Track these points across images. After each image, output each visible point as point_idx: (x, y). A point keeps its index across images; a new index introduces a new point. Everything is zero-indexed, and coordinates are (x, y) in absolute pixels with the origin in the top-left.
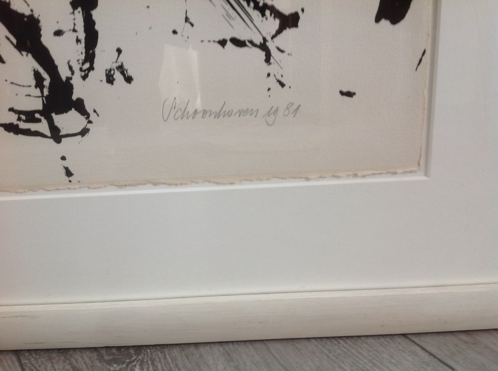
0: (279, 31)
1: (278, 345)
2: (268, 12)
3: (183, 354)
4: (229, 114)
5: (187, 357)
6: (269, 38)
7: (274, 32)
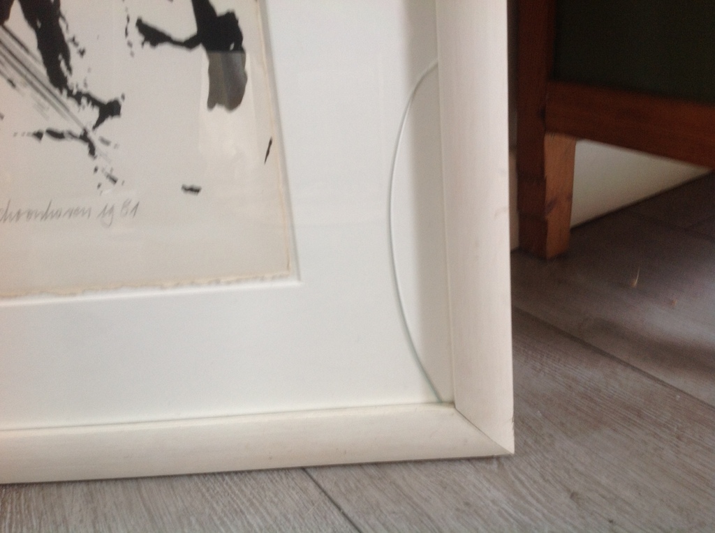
0: (100, 121)
1: (152, 484)
2: (84, 101)
3: (41, 494)
4: (58, 214)
5: (44, 498)
6: (89, 128)
7: (94, 122)
